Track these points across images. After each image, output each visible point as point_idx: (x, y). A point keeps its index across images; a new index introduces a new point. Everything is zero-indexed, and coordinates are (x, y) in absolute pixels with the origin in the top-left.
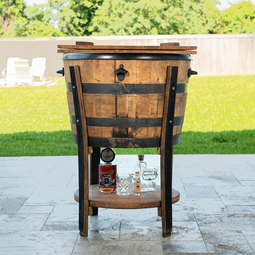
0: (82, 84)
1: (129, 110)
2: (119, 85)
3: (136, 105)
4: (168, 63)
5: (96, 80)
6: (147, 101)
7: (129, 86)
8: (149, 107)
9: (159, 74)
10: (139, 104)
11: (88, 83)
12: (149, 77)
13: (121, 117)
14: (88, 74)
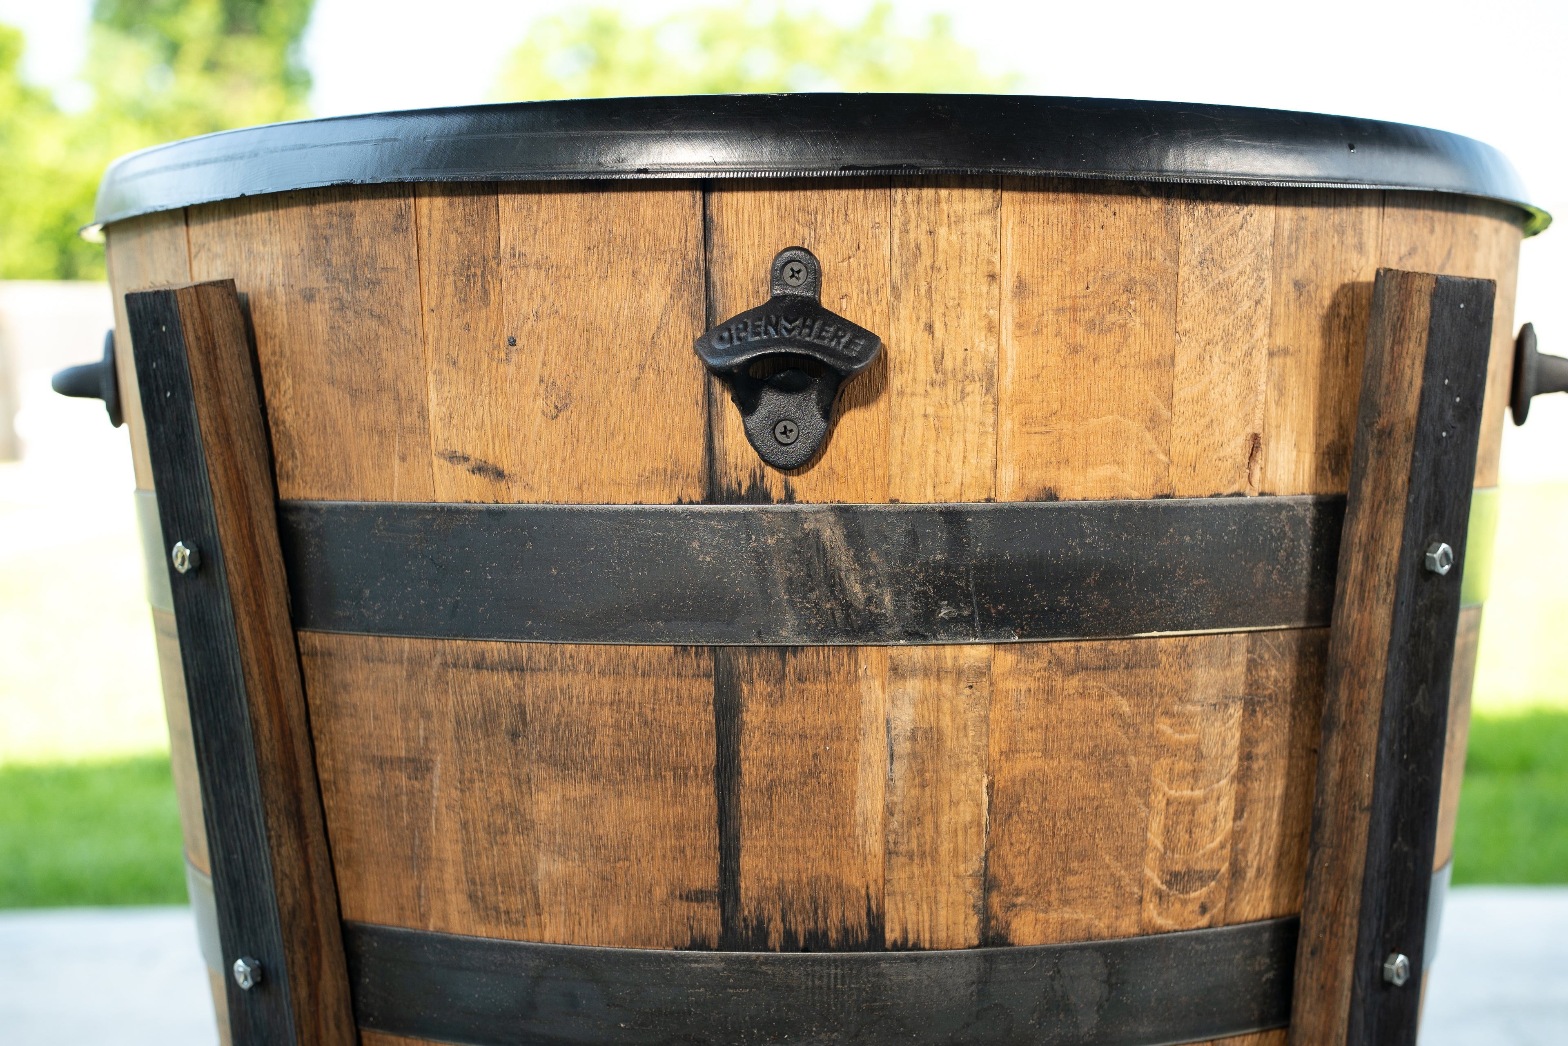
0: (292, 518)
1: (889, 853)
2: (762, 531)
3: (991, 786)
4: (1370, 243)
5: (453, 458)
6: (1126, 725)
7: (898, 535)
8: (1145, 794)
9: (1270, 373)
10: (1022, 765)
11: (355, 498)
12: (1154, 422)
13: (789, 942)
14: (355, 393)
